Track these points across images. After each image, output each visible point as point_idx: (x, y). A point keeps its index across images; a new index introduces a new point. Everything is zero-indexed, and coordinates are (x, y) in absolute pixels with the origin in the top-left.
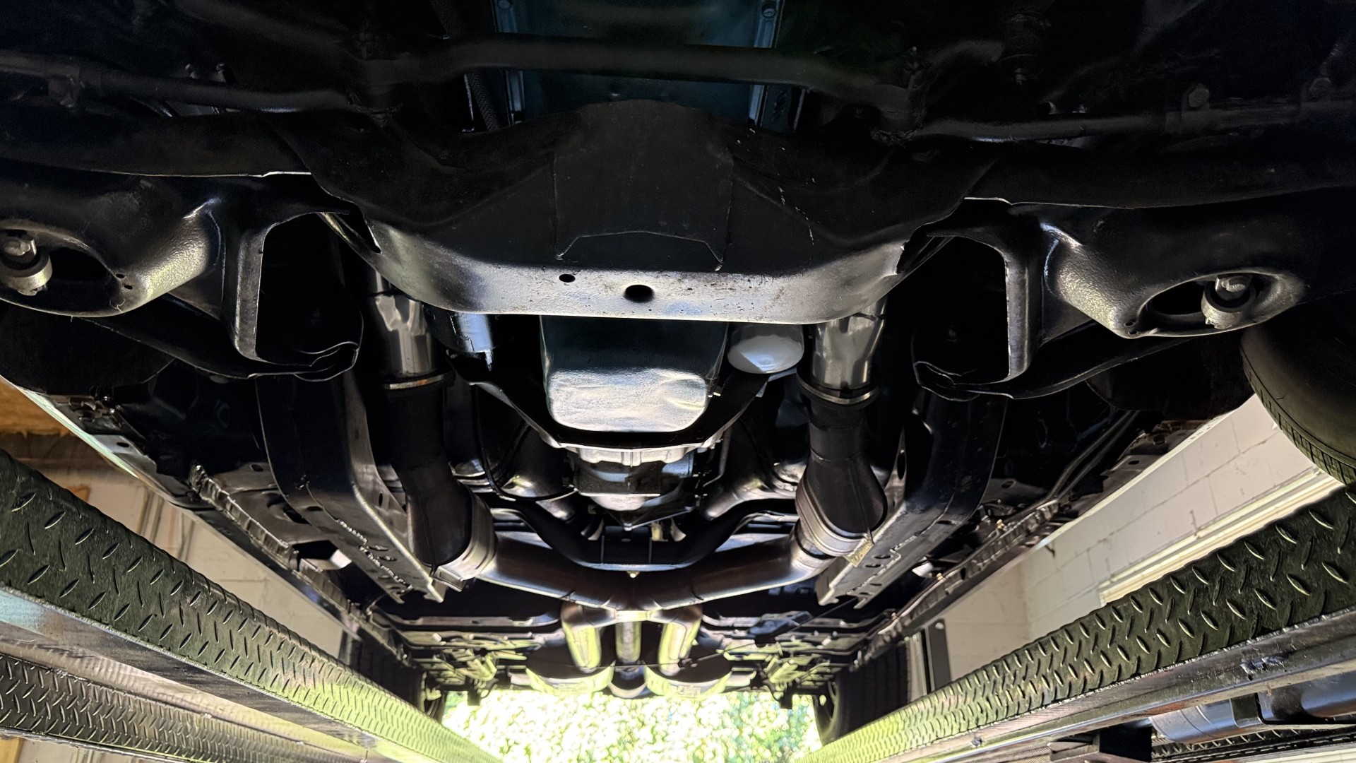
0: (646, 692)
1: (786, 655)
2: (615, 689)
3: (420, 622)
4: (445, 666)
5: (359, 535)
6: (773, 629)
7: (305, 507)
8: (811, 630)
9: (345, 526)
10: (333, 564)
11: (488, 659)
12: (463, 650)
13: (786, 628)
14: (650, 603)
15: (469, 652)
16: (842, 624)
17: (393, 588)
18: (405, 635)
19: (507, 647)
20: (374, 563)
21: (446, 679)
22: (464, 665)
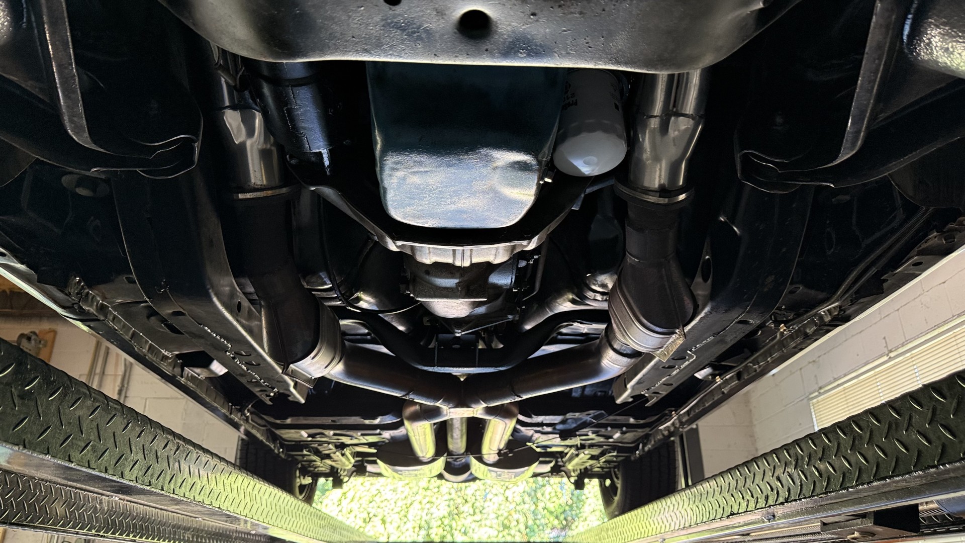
0: (471, 478)
1: (583, 447)
2: (446, 475)
3: (289, 421)
4: (314, 458)
5: (222, 340)
6: (574, 425)
7: (171, 311)
8: (605, 426)
9: (209, 331)
10: (212, 372)
11: (347, 451)
12: (326, 445)
13: (585, 425)
14: (477, 402)
15: (331, 446)
16: (632, 420)
17: (261, 391)
18: (278, 432)
19: (361, 441)
20: (241, 368)
21: (315, 468)
22: (328, 456)
